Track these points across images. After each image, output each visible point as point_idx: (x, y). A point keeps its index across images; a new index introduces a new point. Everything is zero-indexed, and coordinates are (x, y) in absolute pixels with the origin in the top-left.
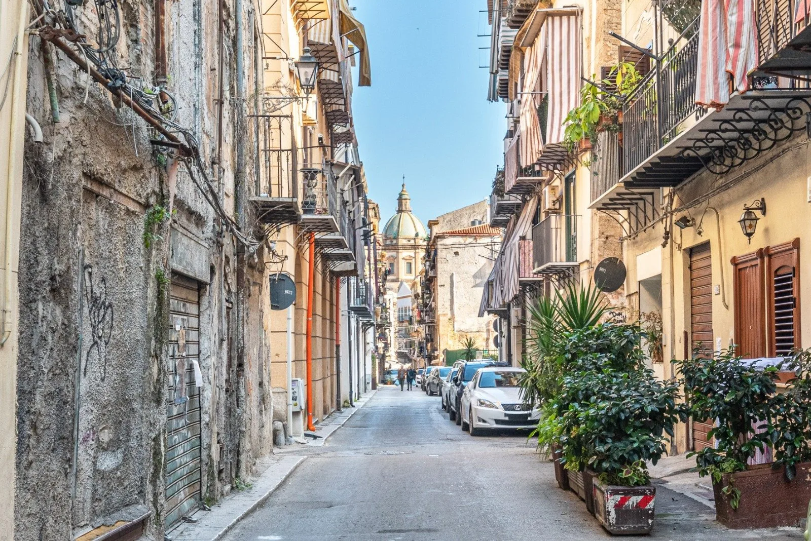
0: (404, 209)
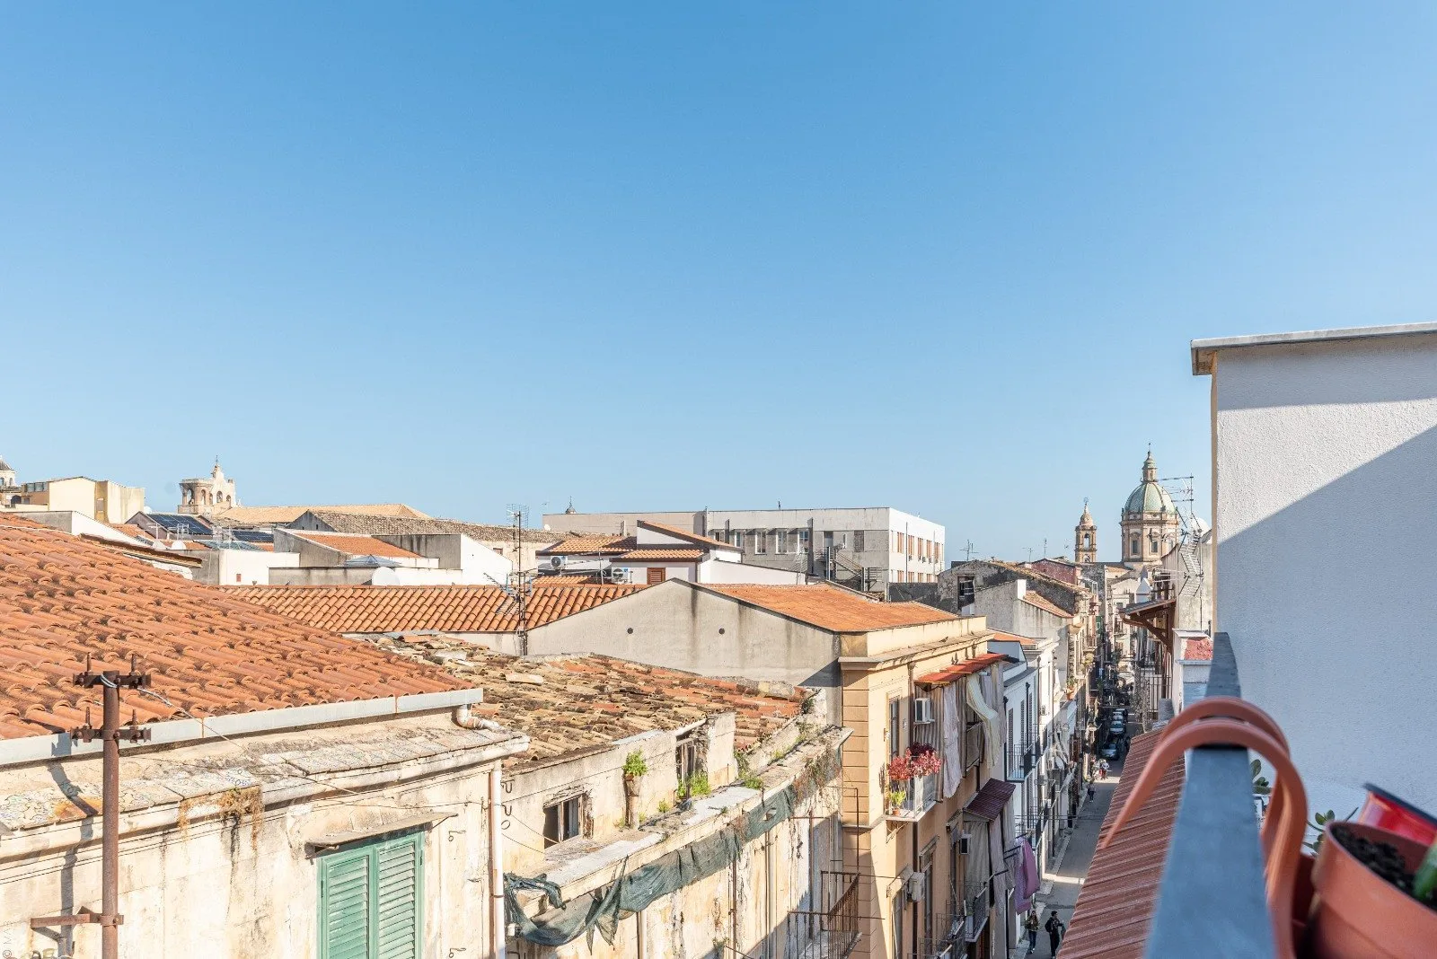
0: (1149, 479)
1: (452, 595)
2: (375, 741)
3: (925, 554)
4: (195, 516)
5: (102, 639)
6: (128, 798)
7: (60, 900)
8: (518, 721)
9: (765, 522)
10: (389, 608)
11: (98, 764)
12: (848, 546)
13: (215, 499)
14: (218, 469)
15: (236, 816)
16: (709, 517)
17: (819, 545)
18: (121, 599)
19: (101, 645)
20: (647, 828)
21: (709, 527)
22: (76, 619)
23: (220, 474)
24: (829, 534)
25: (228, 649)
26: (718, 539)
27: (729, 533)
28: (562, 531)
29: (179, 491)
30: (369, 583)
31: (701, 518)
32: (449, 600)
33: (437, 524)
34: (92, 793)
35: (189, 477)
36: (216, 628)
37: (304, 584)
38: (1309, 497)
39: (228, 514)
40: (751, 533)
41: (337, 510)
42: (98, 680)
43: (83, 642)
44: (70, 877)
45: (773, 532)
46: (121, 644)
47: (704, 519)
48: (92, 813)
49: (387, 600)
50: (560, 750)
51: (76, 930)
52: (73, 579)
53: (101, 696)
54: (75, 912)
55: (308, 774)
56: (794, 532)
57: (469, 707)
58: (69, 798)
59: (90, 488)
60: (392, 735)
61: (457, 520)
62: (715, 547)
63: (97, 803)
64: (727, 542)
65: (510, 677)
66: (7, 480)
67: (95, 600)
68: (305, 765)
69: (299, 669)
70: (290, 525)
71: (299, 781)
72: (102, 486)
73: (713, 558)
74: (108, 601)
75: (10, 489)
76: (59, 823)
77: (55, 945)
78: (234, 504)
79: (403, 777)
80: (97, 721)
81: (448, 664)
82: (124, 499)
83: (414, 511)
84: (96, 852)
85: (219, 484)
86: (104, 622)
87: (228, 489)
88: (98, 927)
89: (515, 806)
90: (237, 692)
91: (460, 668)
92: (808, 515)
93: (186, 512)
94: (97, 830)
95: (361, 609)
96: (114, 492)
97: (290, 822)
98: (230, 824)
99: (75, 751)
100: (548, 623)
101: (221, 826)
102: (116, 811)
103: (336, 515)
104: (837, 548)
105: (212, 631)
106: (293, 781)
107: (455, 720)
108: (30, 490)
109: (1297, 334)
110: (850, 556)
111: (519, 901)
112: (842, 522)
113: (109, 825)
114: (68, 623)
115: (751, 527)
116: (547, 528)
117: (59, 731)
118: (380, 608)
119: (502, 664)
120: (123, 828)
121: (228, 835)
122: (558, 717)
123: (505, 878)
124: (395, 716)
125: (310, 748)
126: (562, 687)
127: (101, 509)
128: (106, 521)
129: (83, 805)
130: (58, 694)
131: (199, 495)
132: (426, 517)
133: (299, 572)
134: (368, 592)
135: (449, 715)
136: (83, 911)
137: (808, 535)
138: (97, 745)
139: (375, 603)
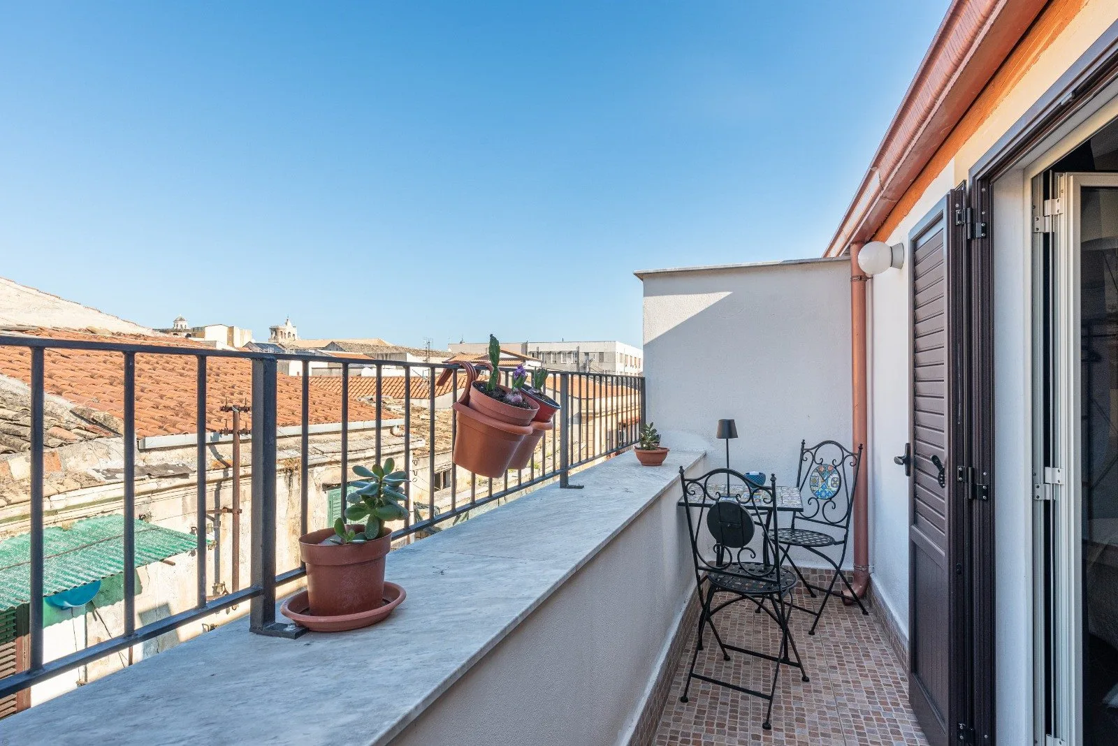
1: (399, 381)
2: (354, 440)
3: (633, 364)
4: (277, 344)
5: (232, 394)
6: (244, 460)
7: (214, 504)
8: (423, 436)
9: (556, 348)
10: (369, 387)
11: (231, 446)
12: (596, 360)
13: (287, 335)
14: (289, 321)
15: (291, 470)
16: (529, 345)
17: (582, 358)
18: (241, 378)
19: (232, 397)
20: (482, 485)
21: (529, 351)
22: (220, 385)
23: (289, 323)
24: (587, 354)
25: (289, 400)
26: (533, 356)
27: (538, 353)
28: (456, 352)
29: (269, 332)
30: (360, 375)
31: (525, 346)
32: (397, 383)
33: (396, 348)
34: (228, 458)
35: (274, 325)
36: (284, 391)
37: (328, 375)
38: (682, 324)
39: (293, 343)
40: (549, 353)
41: (347, 341)
42: (230, 409)
43: (224, 396)
44: (219, 493)
45: (560, 353)
46: (241, 396)
47: (526, 347)
48: (228, 466)
49: (368, 383)
50: (442, 448)
51: (221, 517)
52: (219, 369)
53: (232, 418)
54: (221, 508)
55: (323, 453)
56: (570, 353)
57: (398, 427)
58: (218, 460)
59: (225, 330)
60: (362, 438)
61: (406, 346)
62: (528, 359)
63: (230, 462)
64: (538, 358)
65: (421, 417)
66: (184, 326)
67: (229, 377)
68: (322, 449)
69: (321, 408)
70: (323, 349)
71: (319, 456)
72: (231, 329)
73: (527, 364)
74: (234, 378)
75: (185, 330)
76: (214, 470)
77: (212, 522)
78: (296, 338)
79: (367, 456)
80: (230, 427)
81: (393, 411)
82: (242, 335)
83: (386, 342)
84: (230, 483)
85: (289, 328)
86: (233, 387)
87: (293, 331)
88: (231, 514)
89: (419, 472)
90: (292, 417)
91: (398, 413)
92: (577, 345)
93: (272, 342)
94: (231, 474)
95: (356, 387)
96: (237, 331)
97: (315, 475)
98: (288, 474)
99: (221, 440)
100: (445, 393)
101: (285, 475)
102: (239, 465)
103: (346, 344)
104: (591, 361)
105: (282, 392)
106: (316, 456)
107: (392, 433)
108: (196, 331)
109: (669, 269)
110: (597, 365)
111: (421, 515)
112: (593, 348)
113: (236, 471)
114: (217, 387)
115: (549, 350)
116: (450, 350)
117: (214, 431)
118: (365, 387)
119: (418, 411)
120: (242, 473)
121: (288, 479)
122: (442, 434)
123: (415, 504)
124: (364, 430)
125: (325, 442)
126: (446, 421)
127: (231, 340)
128: (233, 346)
129: (224, 463)
130: (213, 416)
131: (279, 334)
132: (391, 345)
133: (327, 370)
134: (359, 379)
135: (389, 430)
136: (224, 508)
137: (577, 354)
138: (230, 437)
139: (362, 385)
